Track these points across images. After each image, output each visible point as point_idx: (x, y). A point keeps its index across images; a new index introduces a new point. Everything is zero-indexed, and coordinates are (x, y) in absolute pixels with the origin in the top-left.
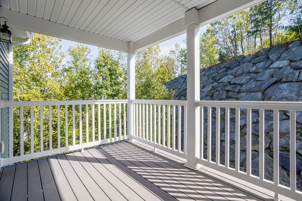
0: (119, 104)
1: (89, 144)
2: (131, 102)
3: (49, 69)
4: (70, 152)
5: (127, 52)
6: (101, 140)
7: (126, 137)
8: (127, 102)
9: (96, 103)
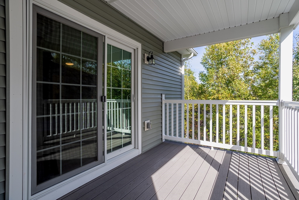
0: (260, 106)
1: (217, 144)
2: (282, 103)
3: (237, 70)
4: (201, 146)
5: (279, 32)
6: (233, 145)
7: (272, 153)
8: (275, 104)
9: (227, 104)
